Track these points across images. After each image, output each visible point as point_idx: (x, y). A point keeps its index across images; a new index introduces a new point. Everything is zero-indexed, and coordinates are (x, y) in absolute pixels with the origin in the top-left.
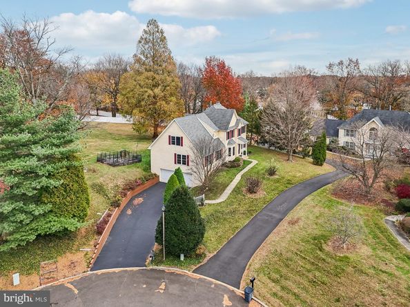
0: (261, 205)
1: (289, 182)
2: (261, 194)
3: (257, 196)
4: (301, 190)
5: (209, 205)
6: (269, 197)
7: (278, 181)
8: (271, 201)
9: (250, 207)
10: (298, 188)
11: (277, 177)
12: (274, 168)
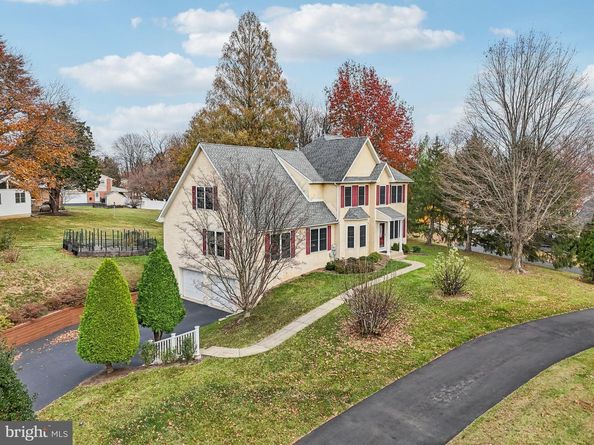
0: (380, 377)
1: (501, 315)
2: (394, 341)
3: (379, 345)
4: (536, 340)
5: (211, 360)
6: (417, 353)
7: (465, 309)
8: (421, 368)
9: (334, 380)
10: (529, 334)
11: (464, 299)
12: (457, 272)
